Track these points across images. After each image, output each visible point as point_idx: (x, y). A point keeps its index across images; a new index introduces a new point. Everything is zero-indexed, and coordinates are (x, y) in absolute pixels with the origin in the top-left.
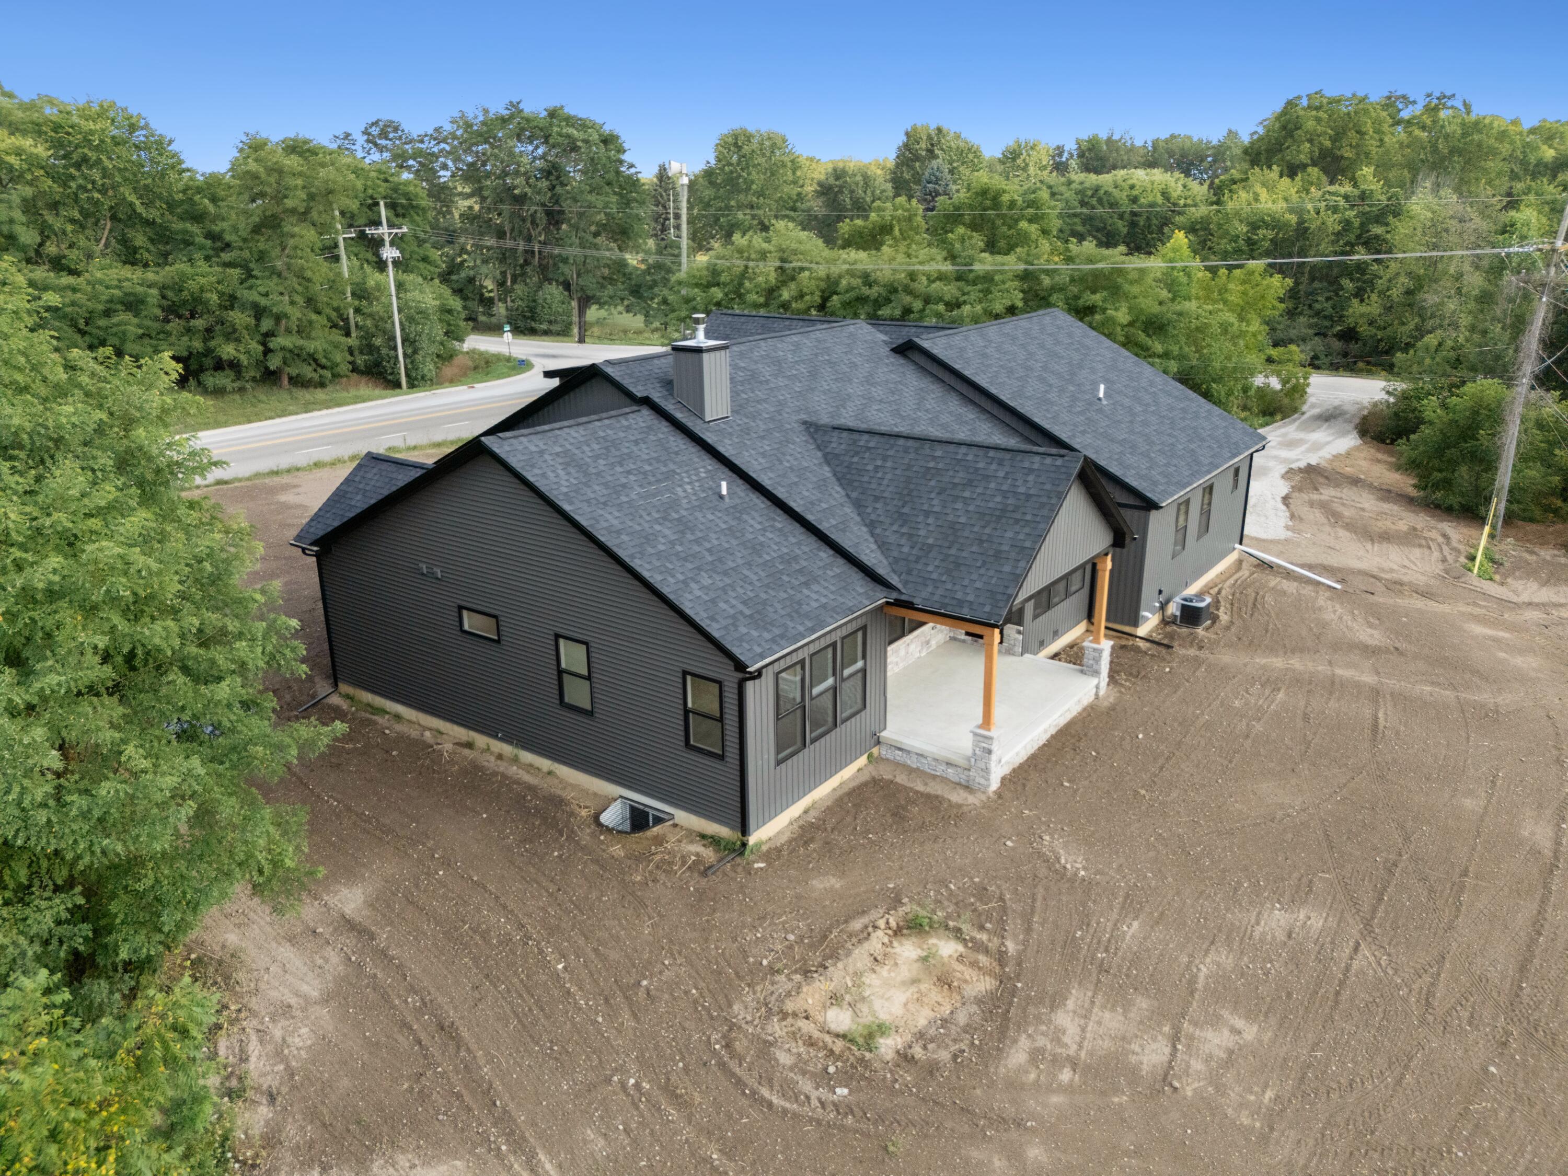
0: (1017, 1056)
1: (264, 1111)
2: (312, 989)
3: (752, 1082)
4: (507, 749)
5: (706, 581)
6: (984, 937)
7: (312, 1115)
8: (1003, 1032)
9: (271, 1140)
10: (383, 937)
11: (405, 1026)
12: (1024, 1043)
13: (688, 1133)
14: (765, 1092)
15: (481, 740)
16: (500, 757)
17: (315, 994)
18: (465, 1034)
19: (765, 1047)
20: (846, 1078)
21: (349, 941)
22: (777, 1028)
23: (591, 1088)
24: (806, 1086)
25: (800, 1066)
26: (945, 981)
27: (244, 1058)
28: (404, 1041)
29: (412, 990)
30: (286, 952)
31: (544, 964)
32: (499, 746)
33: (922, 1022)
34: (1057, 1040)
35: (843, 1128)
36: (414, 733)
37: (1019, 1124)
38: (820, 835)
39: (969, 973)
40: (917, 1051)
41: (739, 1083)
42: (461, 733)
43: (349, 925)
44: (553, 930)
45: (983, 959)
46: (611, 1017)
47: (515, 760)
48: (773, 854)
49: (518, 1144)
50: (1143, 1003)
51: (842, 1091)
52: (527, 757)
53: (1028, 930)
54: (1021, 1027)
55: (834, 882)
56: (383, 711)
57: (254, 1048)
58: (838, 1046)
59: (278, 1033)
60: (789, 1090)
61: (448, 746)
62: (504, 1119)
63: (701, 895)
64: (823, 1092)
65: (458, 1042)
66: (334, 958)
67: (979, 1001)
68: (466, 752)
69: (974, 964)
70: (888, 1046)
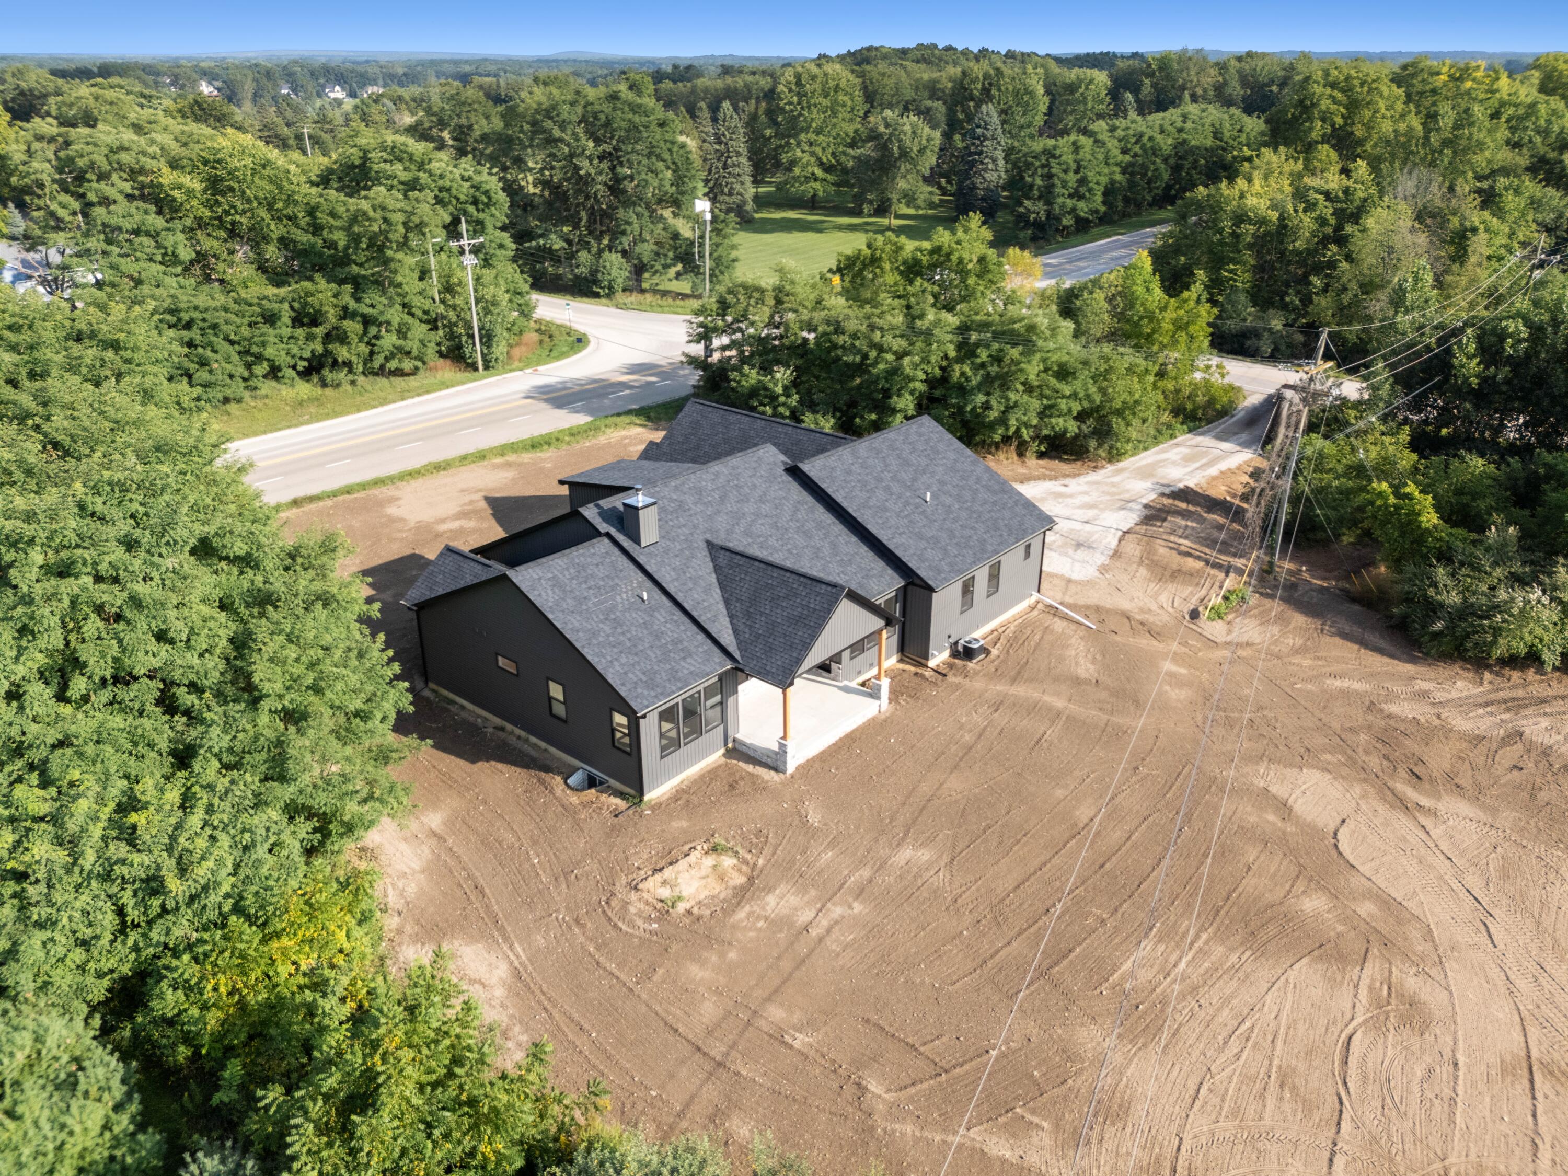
0: (741, 914)
1: (396, 919)
2: (416, 865)
3: (615, 919)
4: (523, 734)
5: (624, 660)
6: (749, 856)
7: (418, 922)
8: (738, 904)
9: (400, 931)
10: (450, 841)
11: (460, 886)
12: (747, 908)
13: (582, 939)
14: (620, 924)
15: (509, 727)
16: (519, 738)
17: (417, 868)
18: (487, 891)
19: (626, 904)
20: (658, 920)
21: (434, 842)
22: (633, 896)
23: (542, 918)
24: (639, 922)
25: (639, 914)
26: (722, 878)
27: (386, 896)
28: (459, 893)
29: (464, 869)
30: (403, 846)
31: (529, 860)
32: (518, 731)
33: (702, 897)
34: (763, 908)
35: (650, 941)
36: (472, 719)
37: (730, 944)
38: (685, 796)
39: (735, 874)
40: (695, 910)
41: (610, 919)
42: (497, 721)
43: (434, 834)
44: (535, 842)
45: (744, 868)
46: (556, 887)
47: (527, 740)
48: (657, 807)
49: (506, 938)
50: (813, 892)
51: (655, 926)
52: (533, 739)
53: (774, 854)
54: (748, 901)
55: (684, 824)
56: (453, 702)
57: (390, 891)
58: (659, 905)
59: (400, 885)
60: (631, 924)
61: (490, 730)
62: (502, 930)
63: (613, 827)
64: (646, 926)
65: (483, 892)
66: (427, 851)
67: (735, 888)
68: (500, 733)
69: (740, 870)
70: (681, 907)
